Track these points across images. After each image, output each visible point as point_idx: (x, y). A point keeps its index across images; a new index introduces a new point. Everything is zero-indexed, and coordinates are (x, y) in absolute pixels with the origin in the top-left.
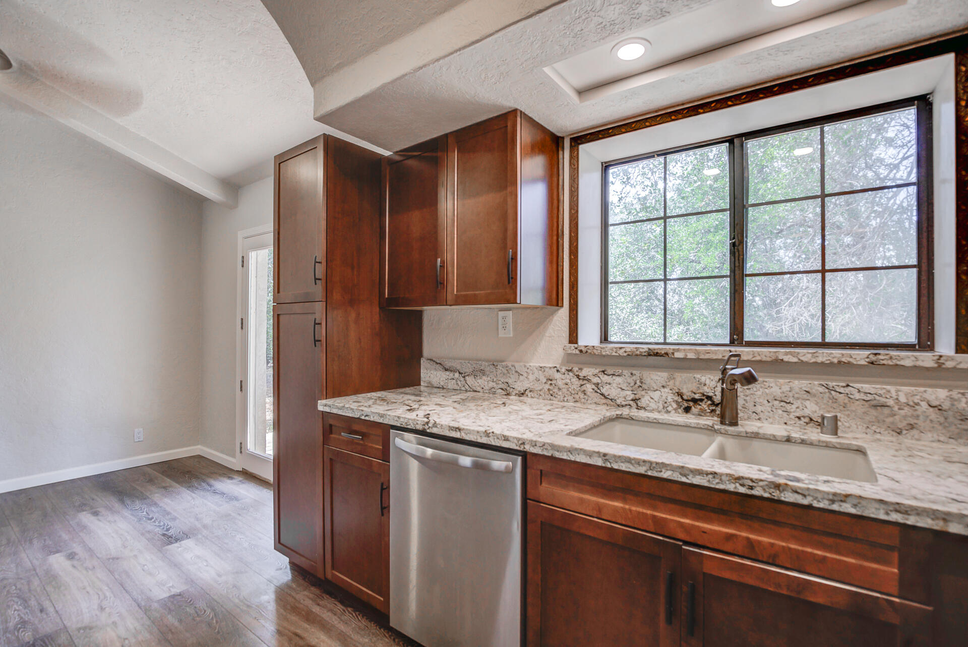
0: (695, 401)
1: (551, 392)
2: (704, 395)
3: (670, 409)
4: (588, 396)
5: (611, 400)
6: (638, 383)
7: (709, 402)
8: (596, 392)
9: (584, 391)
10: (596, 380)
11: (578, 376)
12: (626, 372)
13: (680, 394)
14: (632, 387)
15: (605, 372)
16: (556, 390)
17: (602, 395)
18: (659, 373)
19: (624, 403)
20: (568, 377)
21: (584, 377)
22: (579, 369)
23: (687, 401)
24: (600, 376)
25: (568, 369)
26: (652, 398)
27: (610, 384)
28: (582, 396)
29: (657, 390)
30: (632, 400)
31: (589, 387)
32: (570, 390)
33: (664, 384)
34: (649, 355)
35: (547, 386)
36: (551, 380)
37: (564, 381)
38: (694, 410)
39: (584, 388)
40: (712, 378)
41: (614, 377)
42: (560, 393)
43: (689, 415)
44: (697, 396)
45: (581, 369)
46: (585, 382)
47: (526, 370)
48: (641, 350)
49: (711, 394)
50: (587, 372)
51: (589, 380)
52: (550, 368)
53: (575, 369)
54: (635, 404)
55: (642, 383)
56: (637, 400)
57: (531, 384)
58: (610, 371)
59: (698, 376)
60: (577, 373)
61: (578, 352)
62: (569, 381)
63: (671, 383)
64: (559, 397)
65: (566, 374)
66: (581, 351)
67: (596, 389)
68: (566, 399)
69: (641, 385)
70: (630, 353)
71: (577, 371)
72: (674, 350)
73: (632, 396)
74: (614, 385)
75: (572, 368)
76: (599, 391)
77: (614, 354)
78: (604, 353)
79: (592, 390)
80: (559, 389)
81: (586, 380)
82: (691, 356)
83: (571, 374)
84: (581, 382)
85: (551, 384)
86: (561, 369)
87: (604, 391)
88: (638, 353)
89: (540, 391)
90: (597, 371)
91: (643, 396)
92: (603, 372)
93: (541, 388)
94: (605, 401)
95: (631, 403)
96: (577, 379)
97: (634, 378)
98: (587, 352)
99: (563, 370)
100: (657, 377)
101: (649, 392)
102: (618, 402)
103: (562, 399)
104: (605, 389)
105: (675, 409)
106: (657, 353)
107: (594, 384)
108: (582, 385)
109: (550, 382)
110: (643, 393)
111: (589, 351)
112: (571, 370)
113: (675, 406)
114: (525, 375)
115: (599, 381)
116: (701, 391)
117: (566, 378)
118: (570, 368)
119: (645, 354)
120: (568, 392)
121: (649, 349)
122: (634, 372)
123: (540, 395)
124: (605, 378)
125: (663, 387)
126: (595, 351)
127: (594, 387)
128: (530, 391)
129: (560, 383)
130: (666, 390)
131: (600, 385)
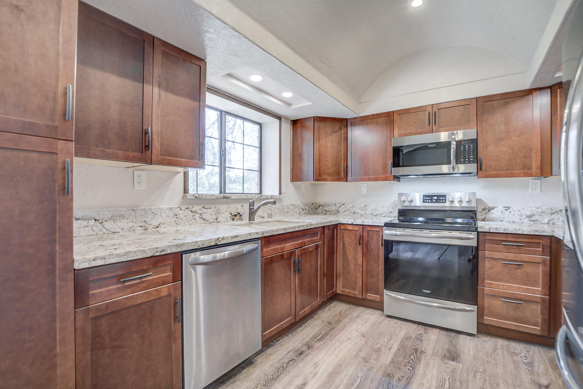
0: (235, 215)
1: (177, 222)
2: (238, 213)
3: (228, 220)
4: (197, 221)
5: (207, 221)
6: (218, 211)
7: (239, 215)
8: (201, 218)
9: (195, 218)
10: (200, 212)
11: (191, 211)
12: (213, 206)
13: (231, 214)
14: (215, 213)
15: (205, 208)
16: (179, 221)
17: (203, 219)
18: (225, 206)
19: (212, 221)
20: (186, 212)
21: (195, 211)
22: (192, 207)
23: (233, 216)
24: (202, 209)
25: (186, 208)
26: (222, 217)
27: (206, 213)
28: (193, 221)
29: (224, 213)
30: (215, 219)
31: (197, 216)
32: (187, 219)
33: (226, 210)
34: (224, 198)
35: (174, 219)
36: (177, 215)
37: (184, 215)
38: (235, 219)
39: (194, 217)
40: (240, 205)
41: (208, 209)
42: (182, 222)
43: (234, 221)
44: (236, 214)
45: (193, 207)
46: (195, 213)
47: (160, 211)
48: (221, 196)
49: (239, 212)
50: (196, 208)
51: (197, 212)
52: (176, 208)
53: (190, 207)
54: (216, 221)
55: (219, 211)
56: (217, 219)
57: (164, 219)
58: (206, 207)
59: (236, 206)
60: (191, 210)
61: (194, 198)
62: (186, 214)
63: (228, 209)
64: (181, 224)
65: (185, 211)
66: (196, 197)
67: (200, 216)
68: (185, 224)
69: (218, 212)
70: (217, 198)
71: (191, 208)
72: (231, 195)
73: (215, 217)
74: (208, 213)
75: (189, 207)
76: (201, 217)
77: (211, 198)
78: (206, 198)
79: (198, 217)
80: (182, 220)
81: (196, 212)
82: (236, 198)
83: (188, 210)
84: (193, 214)
85: (177, 217)
86: (182, 208)
87: (204, 217)
88: (220, 197)
89: (170, 222)
90: (201, 207)
91: (219, 216)
92: (204, 207)
93: (170, 220)
94: (204, 222)
95: (215, 221)
96: (191, 213)
97: (216, 209)
98: (199, 197)
99: (184, 208)
100: (224, 208)
101: (221, 214)
102: (210, 221)
103: (183, 225)
104: (204, 216)
105: (230, 220)
106: (226, 197)
107: (199, 214)
108: (194, 216)
109: (176, 216)
110: (219, 215)
111: (200, 197)
112: (188, 208)
113: (230, 218)
114: (159, 214)
115: (202, 212)
116: (237, 211)
117: (185, 213)
118: (187, 207)
119: (222, 197)
120: (187, 220)
121: (224, 195)
122: (216, 206)
123: (170, 225)
124: (204, 210)
125: (226, 211)
126: (202, 197)
127: (199, 215)
128: (163, 224)
129: (182, 216)
130: (227, 212)
131: (202, 214)
